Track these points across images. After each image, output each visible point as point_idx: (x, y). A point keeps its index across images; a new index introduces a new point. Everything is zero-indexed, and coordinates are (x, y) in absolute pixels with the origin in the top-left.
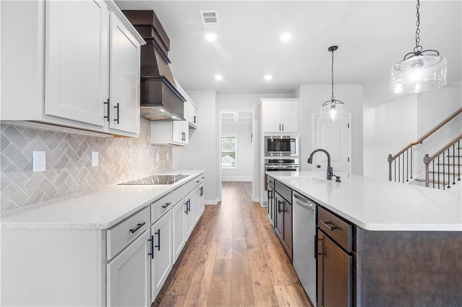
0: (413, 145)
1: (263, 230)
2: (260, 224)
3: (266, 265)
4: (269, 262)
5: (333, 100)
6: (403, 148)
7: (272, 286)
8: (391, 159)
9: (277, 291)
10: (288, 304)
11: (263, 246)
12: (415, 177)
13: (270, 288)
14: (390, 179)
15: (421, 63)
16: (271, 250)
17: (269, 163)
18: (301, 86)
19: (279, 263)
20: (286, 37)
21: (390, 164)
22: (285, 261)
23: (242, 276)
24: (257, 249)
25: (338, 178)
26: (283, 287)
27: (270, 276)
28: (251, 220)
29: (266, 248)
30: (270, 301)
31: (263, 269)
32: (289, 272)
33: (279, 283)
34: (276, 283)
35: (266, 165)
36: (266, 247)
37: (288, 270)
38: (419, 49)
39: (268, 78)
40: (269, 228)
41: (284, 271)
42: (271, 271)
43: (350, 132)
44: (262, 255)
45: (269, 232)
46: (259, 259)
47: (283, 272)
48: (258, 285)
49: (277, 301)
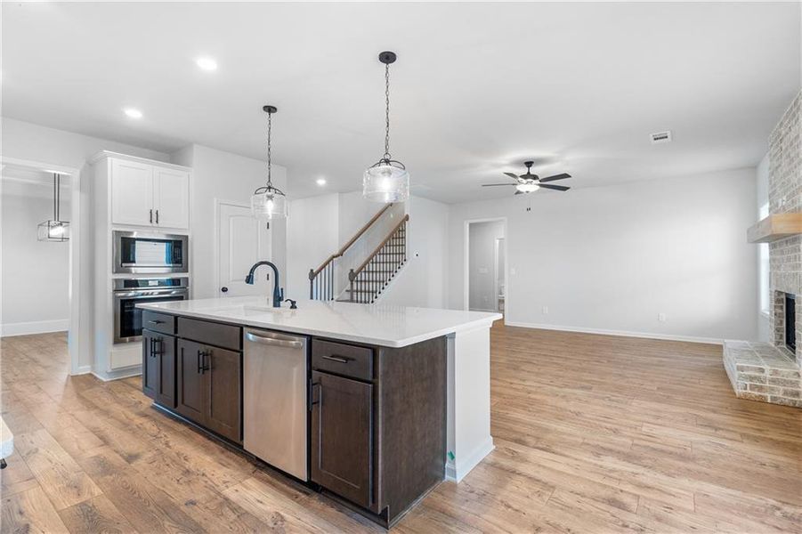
0: (334, 257)
1: (138, 421)
2: (123, 412)
3: (188, 472)
4: (190, 465)
5: (269, 188)
6: (327, 259)
7: (219, 494)
8: (313, 275)
9: (233, 497)
10: (258, 501)
11: (161, 446)
12: (336, 297)
13: (218, 497)
14: (312, 298)
15: (389, 173)
16: (180, 447)
17: (125, 287)
18: (195, 146)
19: (208, 459)
20: (207, 64)
21: (312, 283)
22: (218, 452)
23: (152, 508)
24: (150, 455)
25: (293, 303)
26: (238, 487)
27: (206, 482)
28: (96, 411)
29: (169, 447)
30: (230, 513)
31: (185, 479)
32: (234, 464)
33: (228, 484)
34: (223, 487)
35: (116, 291)
36: (167, 444)
37: (231, 461)
38: (387, 157)
39: (134, 114)
40: (150, 414)
41: (224, 466)
42: (203, 475)
43: (270, 235)
44: (168, 461)
45: (155, 420)
46: (166, 468)
47: (225, 468)
48: (195, 504)
49: (240, 507)
